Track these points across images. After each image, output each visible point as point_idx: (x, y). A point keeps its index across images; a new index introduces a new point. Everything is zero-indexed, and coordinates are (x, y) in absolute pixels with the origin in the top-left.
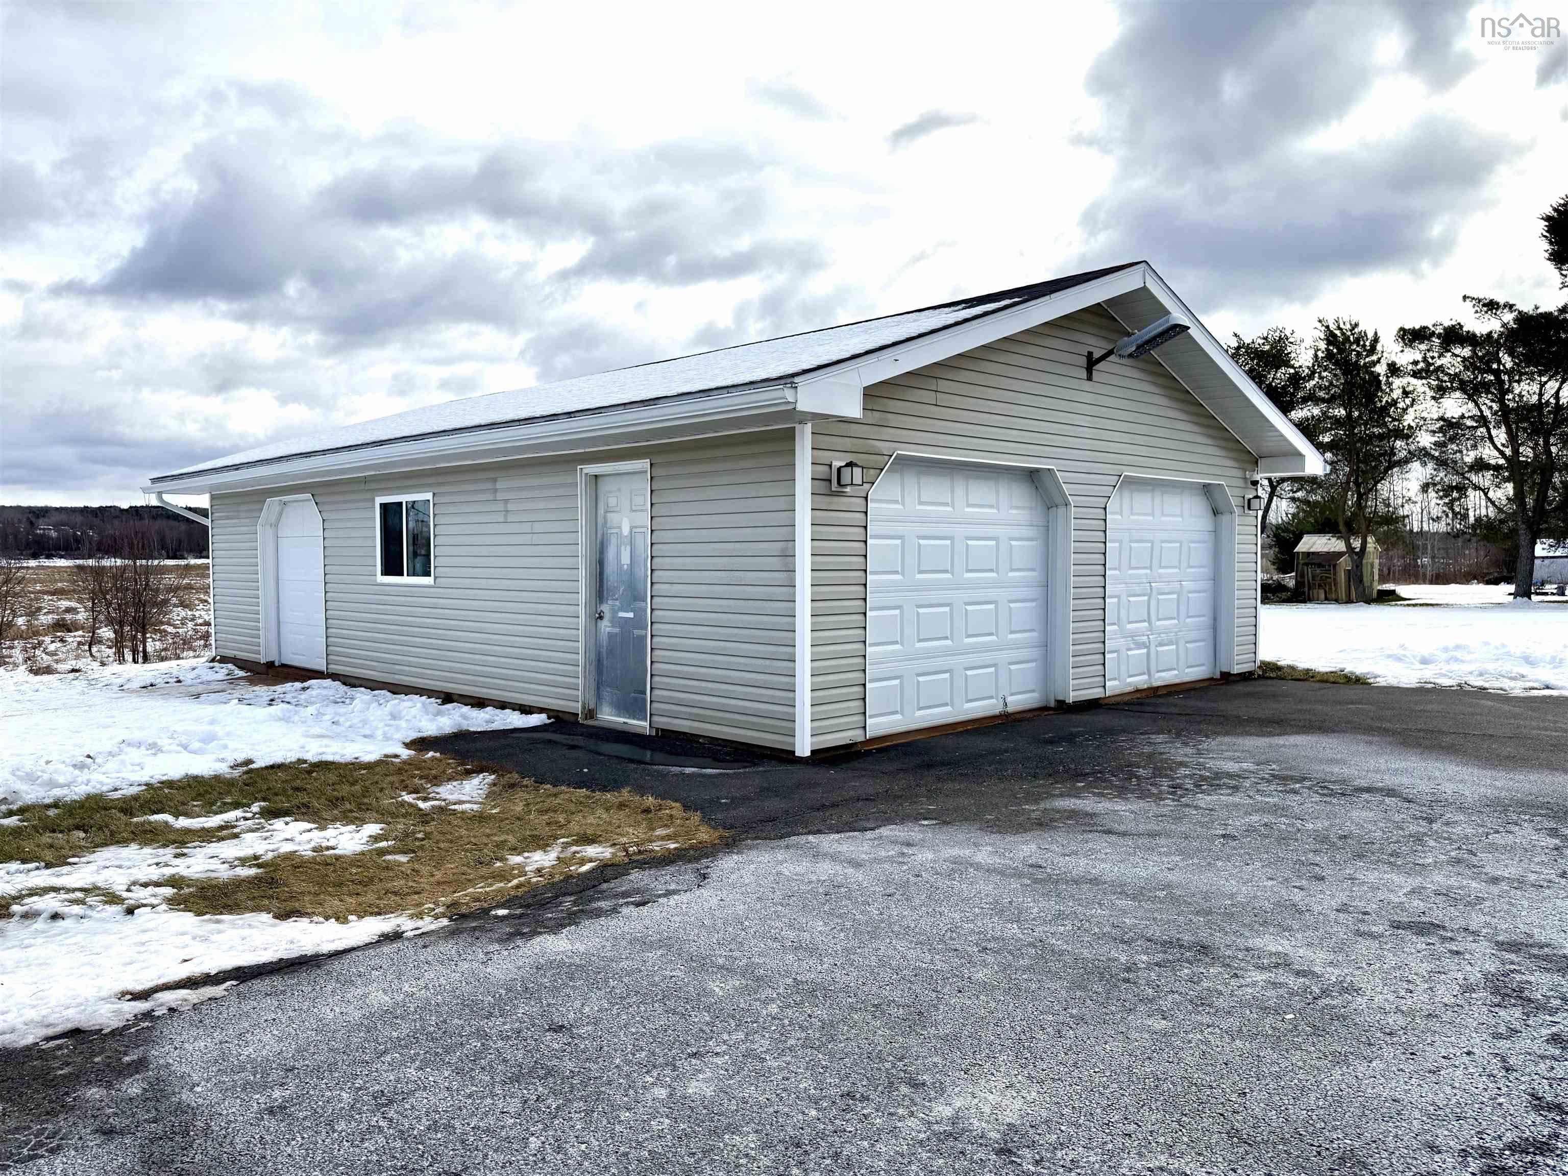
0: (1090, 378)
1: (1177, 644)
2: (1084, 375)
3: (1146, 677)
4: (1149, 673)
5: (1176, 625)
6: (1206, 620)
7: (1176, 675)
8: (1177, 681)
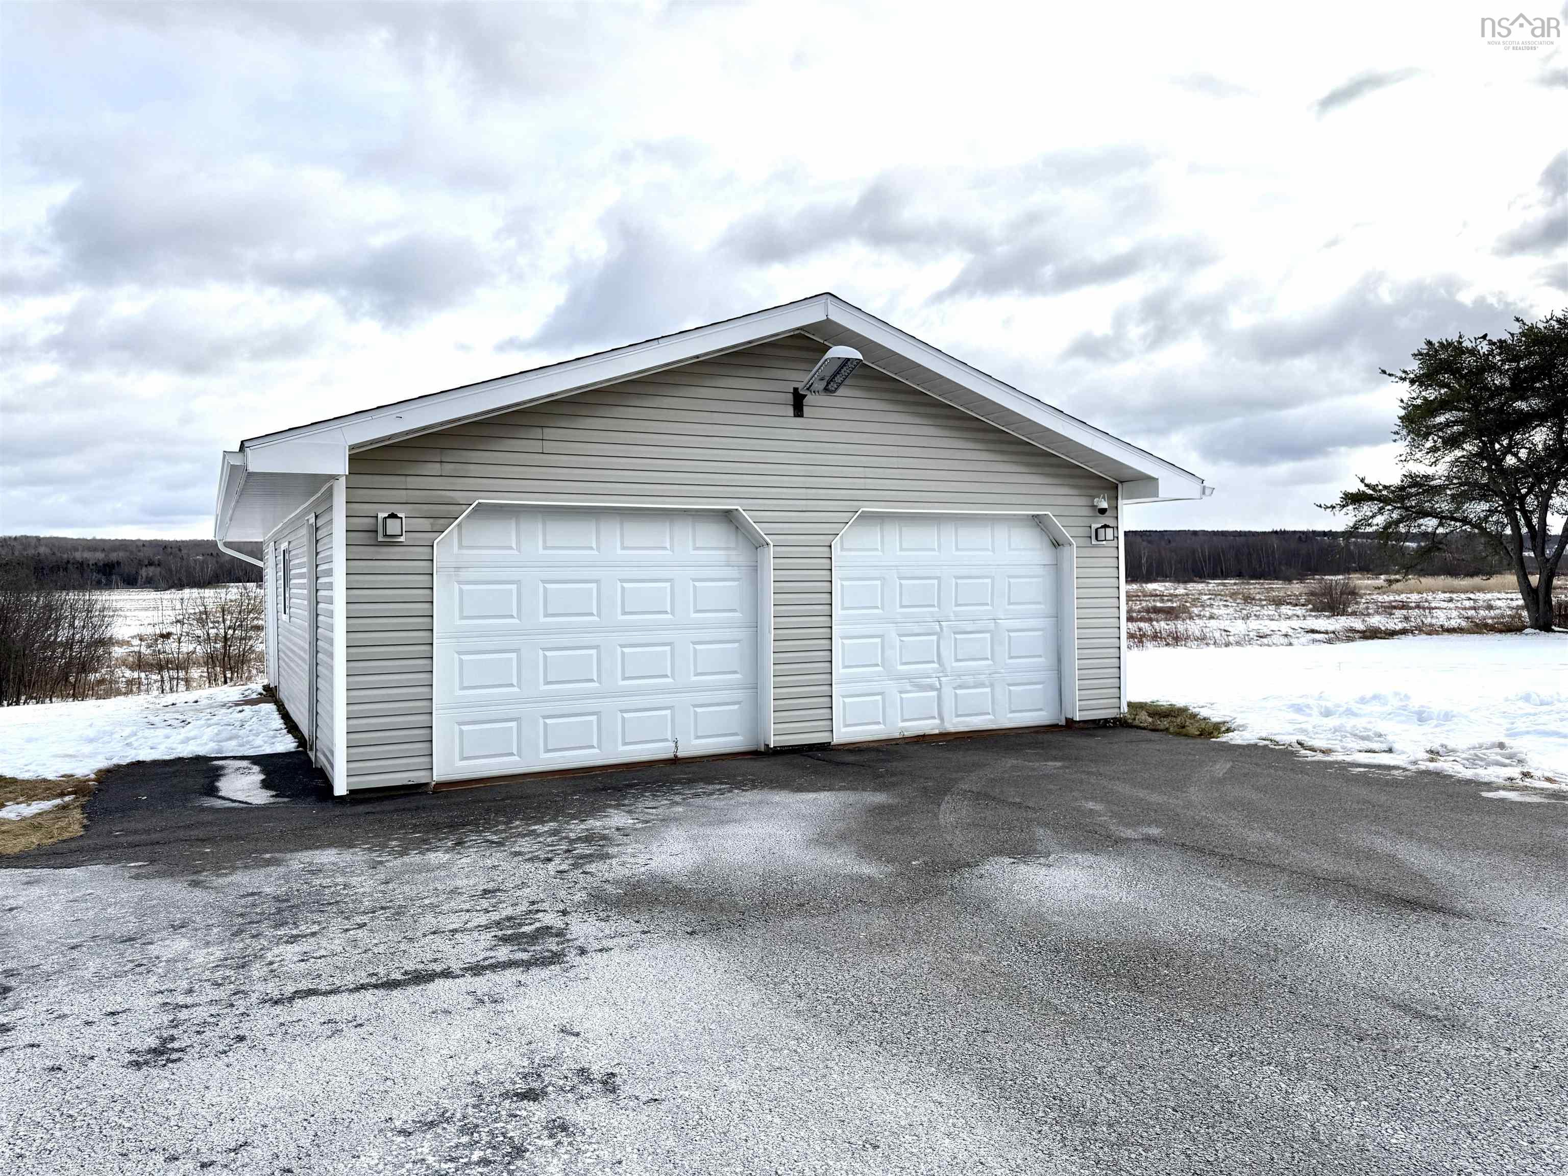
0: (801, 416)
1: (992, 685)
2: (790, 411)
3: (937, 721)
4: (942, 719)
5: (989, 666)
6: (1044, 661)
7: (991, 720)
8: (994, 727)
